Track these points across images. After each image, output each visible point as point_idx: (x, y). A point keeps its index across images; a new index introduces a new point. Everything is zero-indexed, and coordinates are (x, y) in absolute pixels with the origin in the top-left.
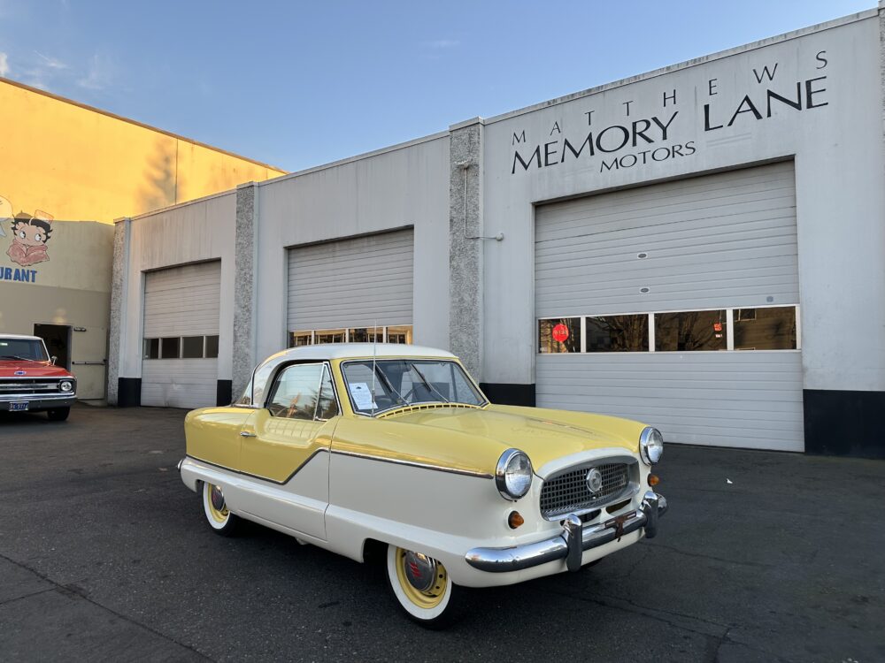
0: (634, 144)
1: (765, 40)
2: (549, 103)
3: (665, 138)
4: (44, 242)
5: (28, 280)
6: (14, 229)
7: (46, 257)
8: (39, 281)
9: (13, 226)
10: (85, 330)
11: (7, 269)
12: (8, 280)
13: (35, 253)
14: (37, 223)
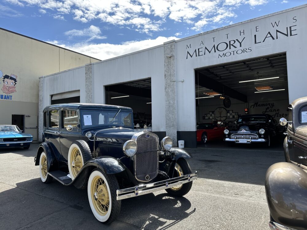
0: (230, 48)
1: (275, 13)
2: (199, 34)
3: (241, 46)
4: (14, 85)
5: (9, 99)
6: (4, 81)
7: (15, 91)
8: (13, 99)
10: (30, 116)
11: (2, 95)
12: (2, 99)
13: (11, 89)
14: (12, 78)
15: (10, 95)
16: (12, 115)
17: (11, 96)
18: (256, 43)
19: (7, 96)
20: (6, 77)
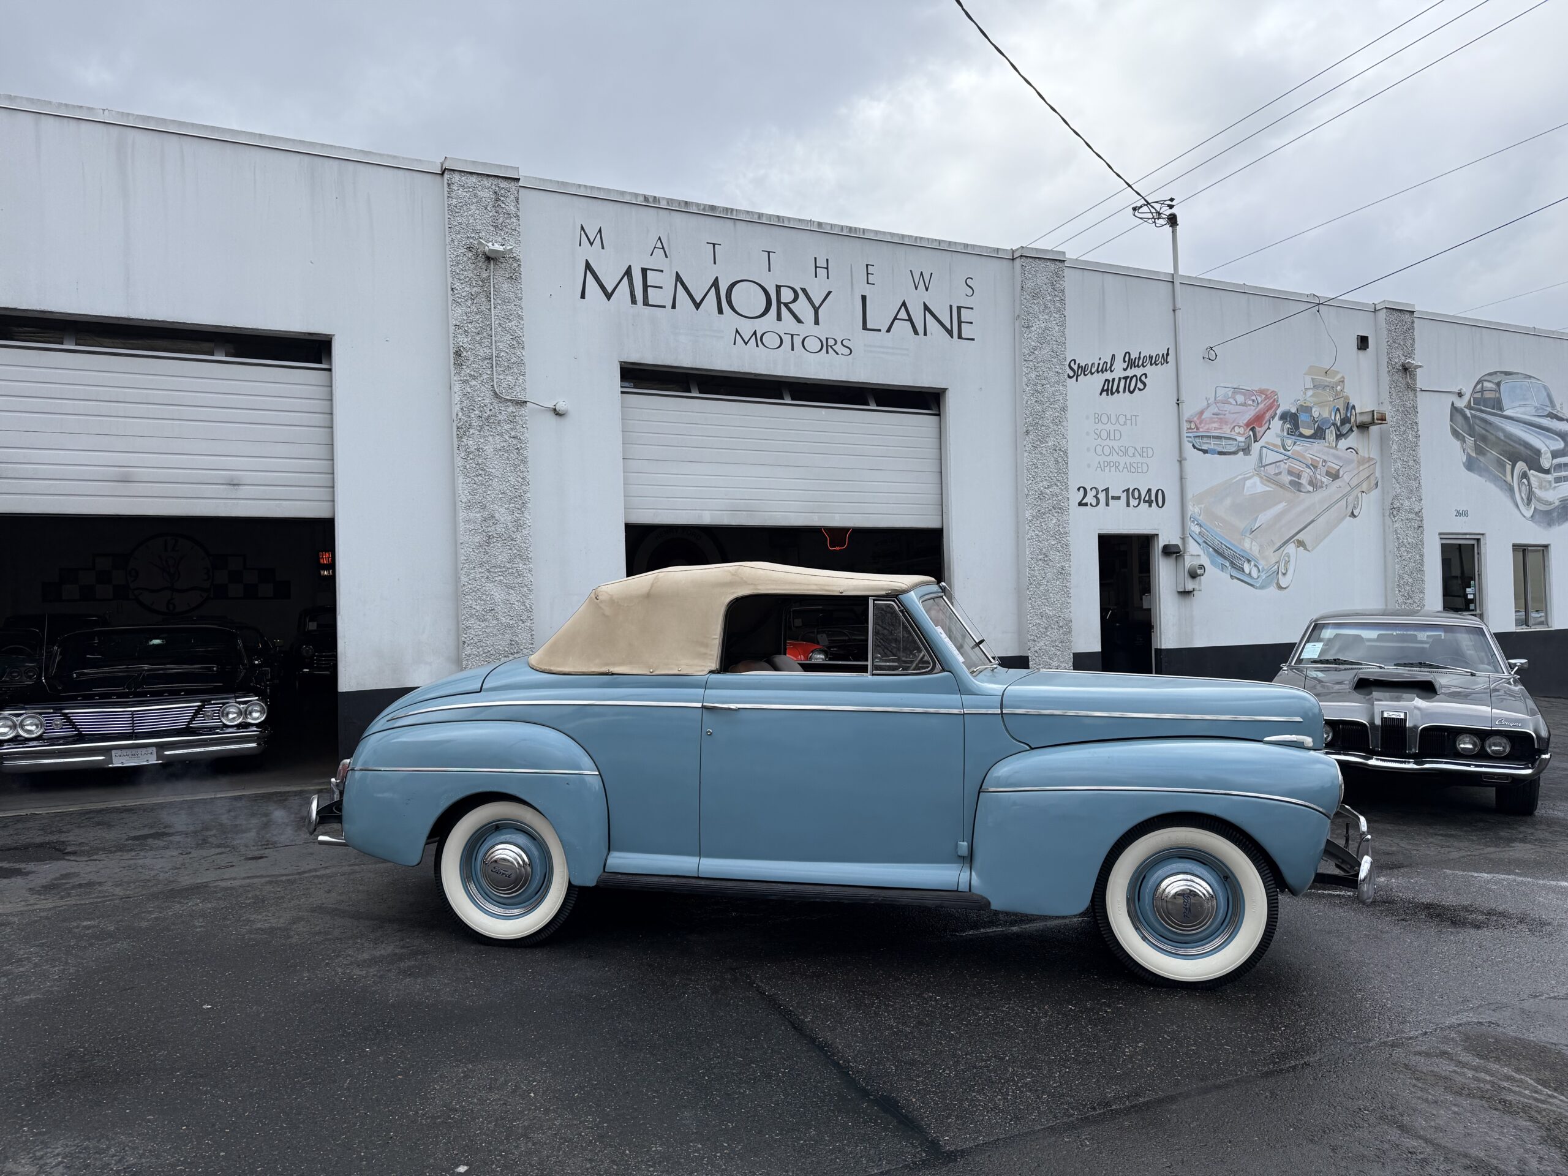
0: (779, 318)
1: (921, 238)
2: (646, 198)
3: (817, 322)
18: (865, 327)
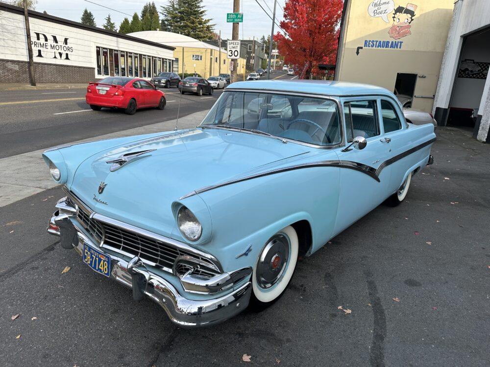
4: (410, 23)
5: (397, 48)
6: (394, 17)
7: (410, 33)
8: (404, 47)
9: (394, 15)
10: (425, 77)
11: (387, 42)
12: (387, 48)
13: (403, 31)
14: (408, 11)
15: (399, 40)
16: (398, 74)
17: (401, 42)
19: (396, 42)
20: (399, 10)
